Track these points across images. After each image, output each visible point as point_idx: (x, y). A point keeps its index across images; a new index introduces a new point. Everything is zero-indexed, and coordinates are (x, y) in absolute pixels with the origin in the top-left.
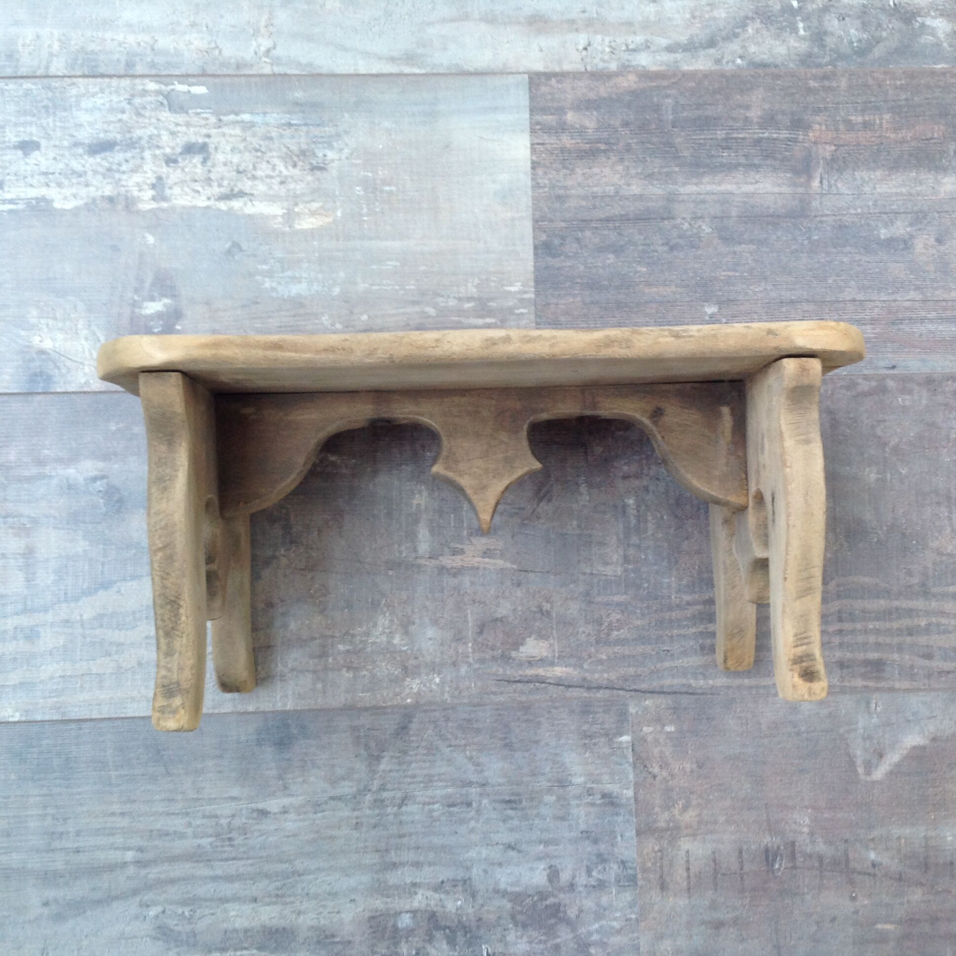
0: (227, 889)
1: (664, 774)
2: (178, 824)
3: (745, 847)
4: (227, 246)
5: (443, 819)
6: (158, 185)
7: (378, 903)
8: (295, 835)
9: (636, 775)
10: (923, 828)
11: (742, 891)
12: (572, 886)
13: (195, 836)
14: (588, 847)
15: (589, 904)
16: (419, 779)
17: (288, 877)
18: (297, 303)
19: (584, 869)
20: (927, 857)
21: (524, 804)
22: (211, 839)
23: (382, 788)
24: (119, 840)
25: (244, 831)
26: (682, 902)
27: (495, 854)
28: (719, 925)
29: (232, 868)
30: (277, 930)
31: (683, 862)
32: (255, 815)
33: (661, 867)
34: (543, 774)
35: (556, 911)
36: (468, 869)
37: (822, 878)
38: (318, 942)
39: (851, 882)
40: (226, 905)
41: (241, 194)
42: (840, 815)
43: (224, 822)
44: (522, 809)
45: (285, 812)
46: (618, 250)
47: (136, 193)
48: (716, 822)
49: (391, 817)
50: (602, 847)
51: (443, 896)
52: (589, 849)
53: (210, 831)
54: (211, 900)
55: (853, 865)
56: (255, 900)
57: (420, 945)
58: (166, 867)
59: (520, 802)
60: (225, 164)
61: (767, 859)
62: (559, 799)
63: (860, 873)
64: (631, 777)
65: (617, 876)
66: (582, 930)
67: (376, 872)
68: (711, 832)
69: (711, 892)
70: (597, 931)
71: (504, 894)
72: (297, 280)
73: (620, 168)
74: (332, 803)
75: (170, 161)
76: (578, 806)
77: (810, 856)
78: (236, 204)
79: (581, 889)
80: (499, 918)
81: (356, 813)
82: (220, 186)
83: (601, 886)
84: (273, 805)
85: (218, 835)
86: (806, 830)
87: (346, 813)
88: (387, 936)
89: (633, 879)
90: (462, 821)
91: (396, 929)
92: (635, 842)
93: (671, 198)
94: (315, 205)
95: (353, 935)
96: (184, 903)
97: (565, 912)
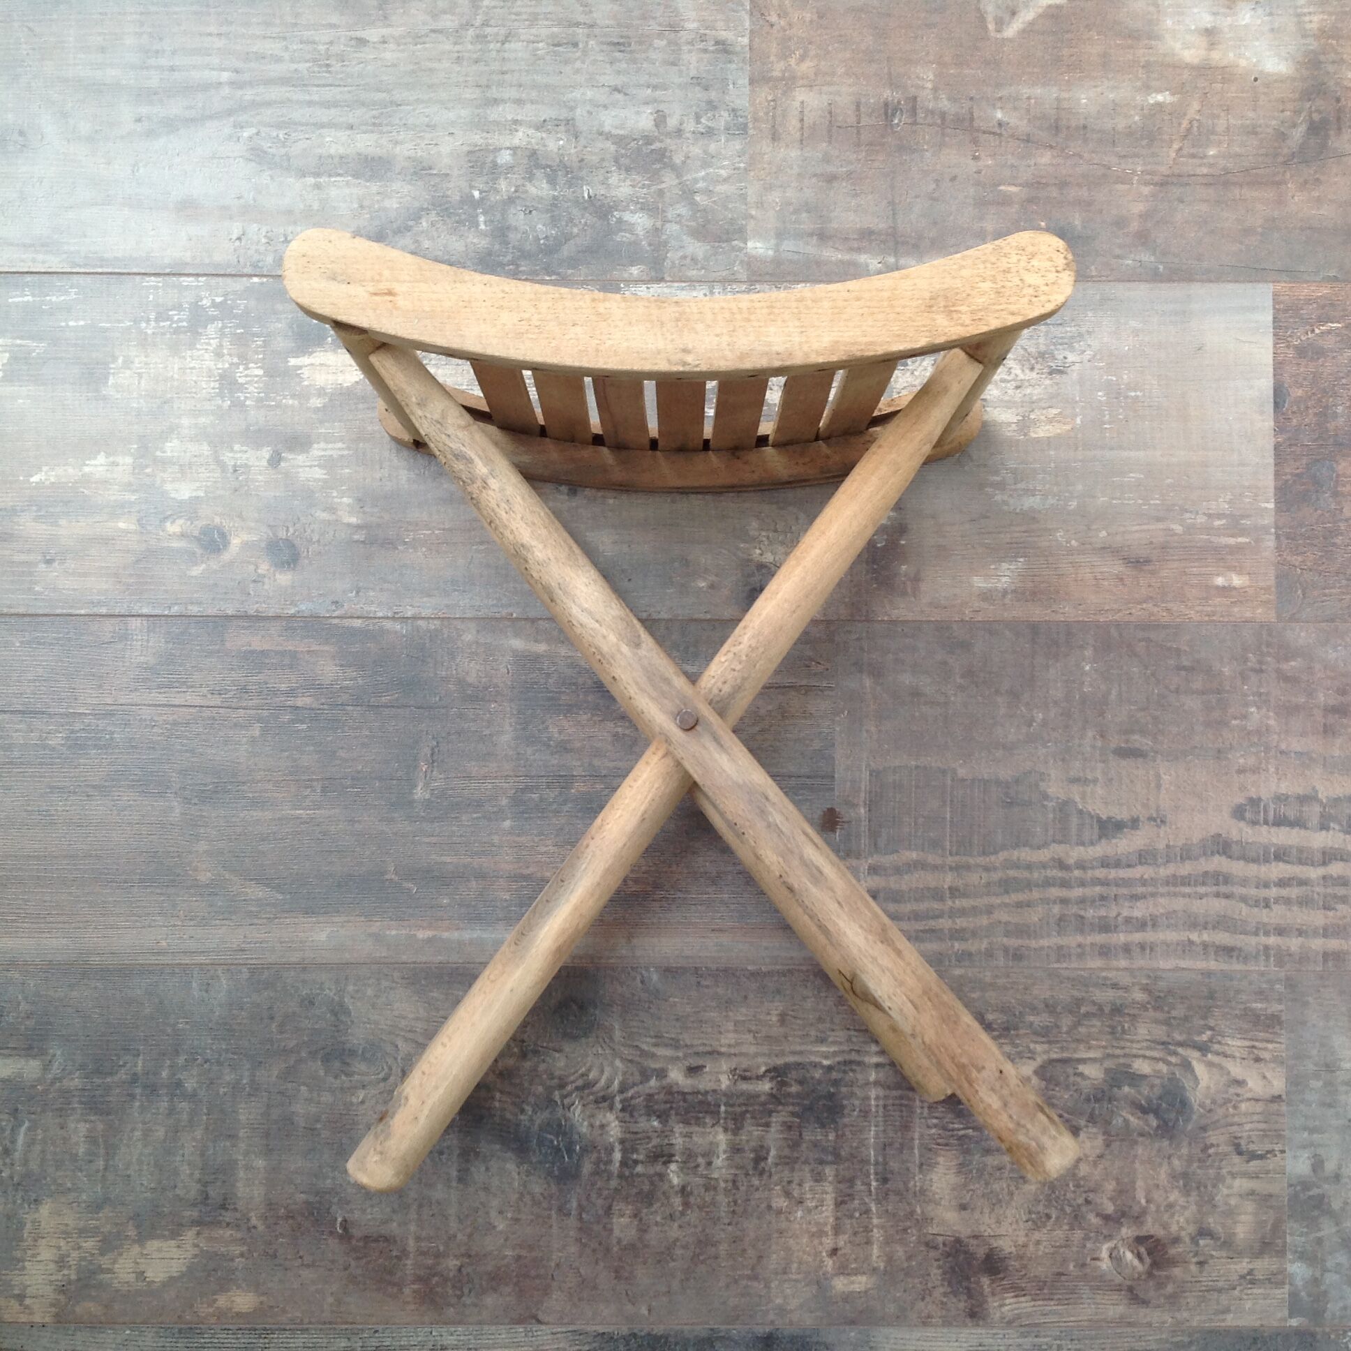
0: (323, 115)
1: (783, 23)
2: (273, 47)
3: (863, 100)
5: (548, 58)
7: (477, 138)
8: (394, 65)
9: (752, 23)
10: (1055, 89)
11: (858, 145)
12: (679, 132)
13: (292, 61)
14: (698, 94)
15: (696, 150)
16: (525, 17)
17: (386, 107)
19: (692, 116)
20: (1057, 120)
21: (633, 47)
22: (308, 65)
23: (485, 24)
24: (215, 60)
25: (341, 58)
26: (794, 153)
27: (601, 96)
28: (831, 179)
29: (329, 94)
30: (373, 159)
31: (796, 113)
32: (353, 42)
33: (774, 117)
34: (654, 18)
35: (662, 156)
36: (572, 109)
37: (943, 134)
38: (415, 173)
39: (975, 141)
40: (322, 131)
42: (966, 71)
43: (322, 48)
44: (631, 52)
45: (385, 42)
48: (833, 74)
49: (494, 54)
50: (713, 95)
51: (544, 135)
52: (699, 95)
53: (309, 56)
54: (307, 125)
55: (975, 124)
56: (351, 127)
57: (519, 182)
58: (261, 89)
59: (630, 45)
61: (886, 114)
62: (670, 43)
63: (984, 132)
64: (747, 24)
65: (727, 122)
66: (688, 177)
67: (477, 108)
68: (830, 84)
69: (824, 145)
70: (703, 179)
71: (608, 136)
74: (433, 35)
76: (690, 51)
77: (932, 112)
79: (688, 135)
80: (603, 160)
81: (458, 48)
83: (710, 133)
84: (373, 34)
85: (315, 60)
86: (929, 85)
87: (448, 46)
88: (485, 171)
89: (744, 128)
90: (566, 62)
91: (495, 165)
92: (747, 90)
95: (450, 168)
96: (279, 126)
97: (670, 158)
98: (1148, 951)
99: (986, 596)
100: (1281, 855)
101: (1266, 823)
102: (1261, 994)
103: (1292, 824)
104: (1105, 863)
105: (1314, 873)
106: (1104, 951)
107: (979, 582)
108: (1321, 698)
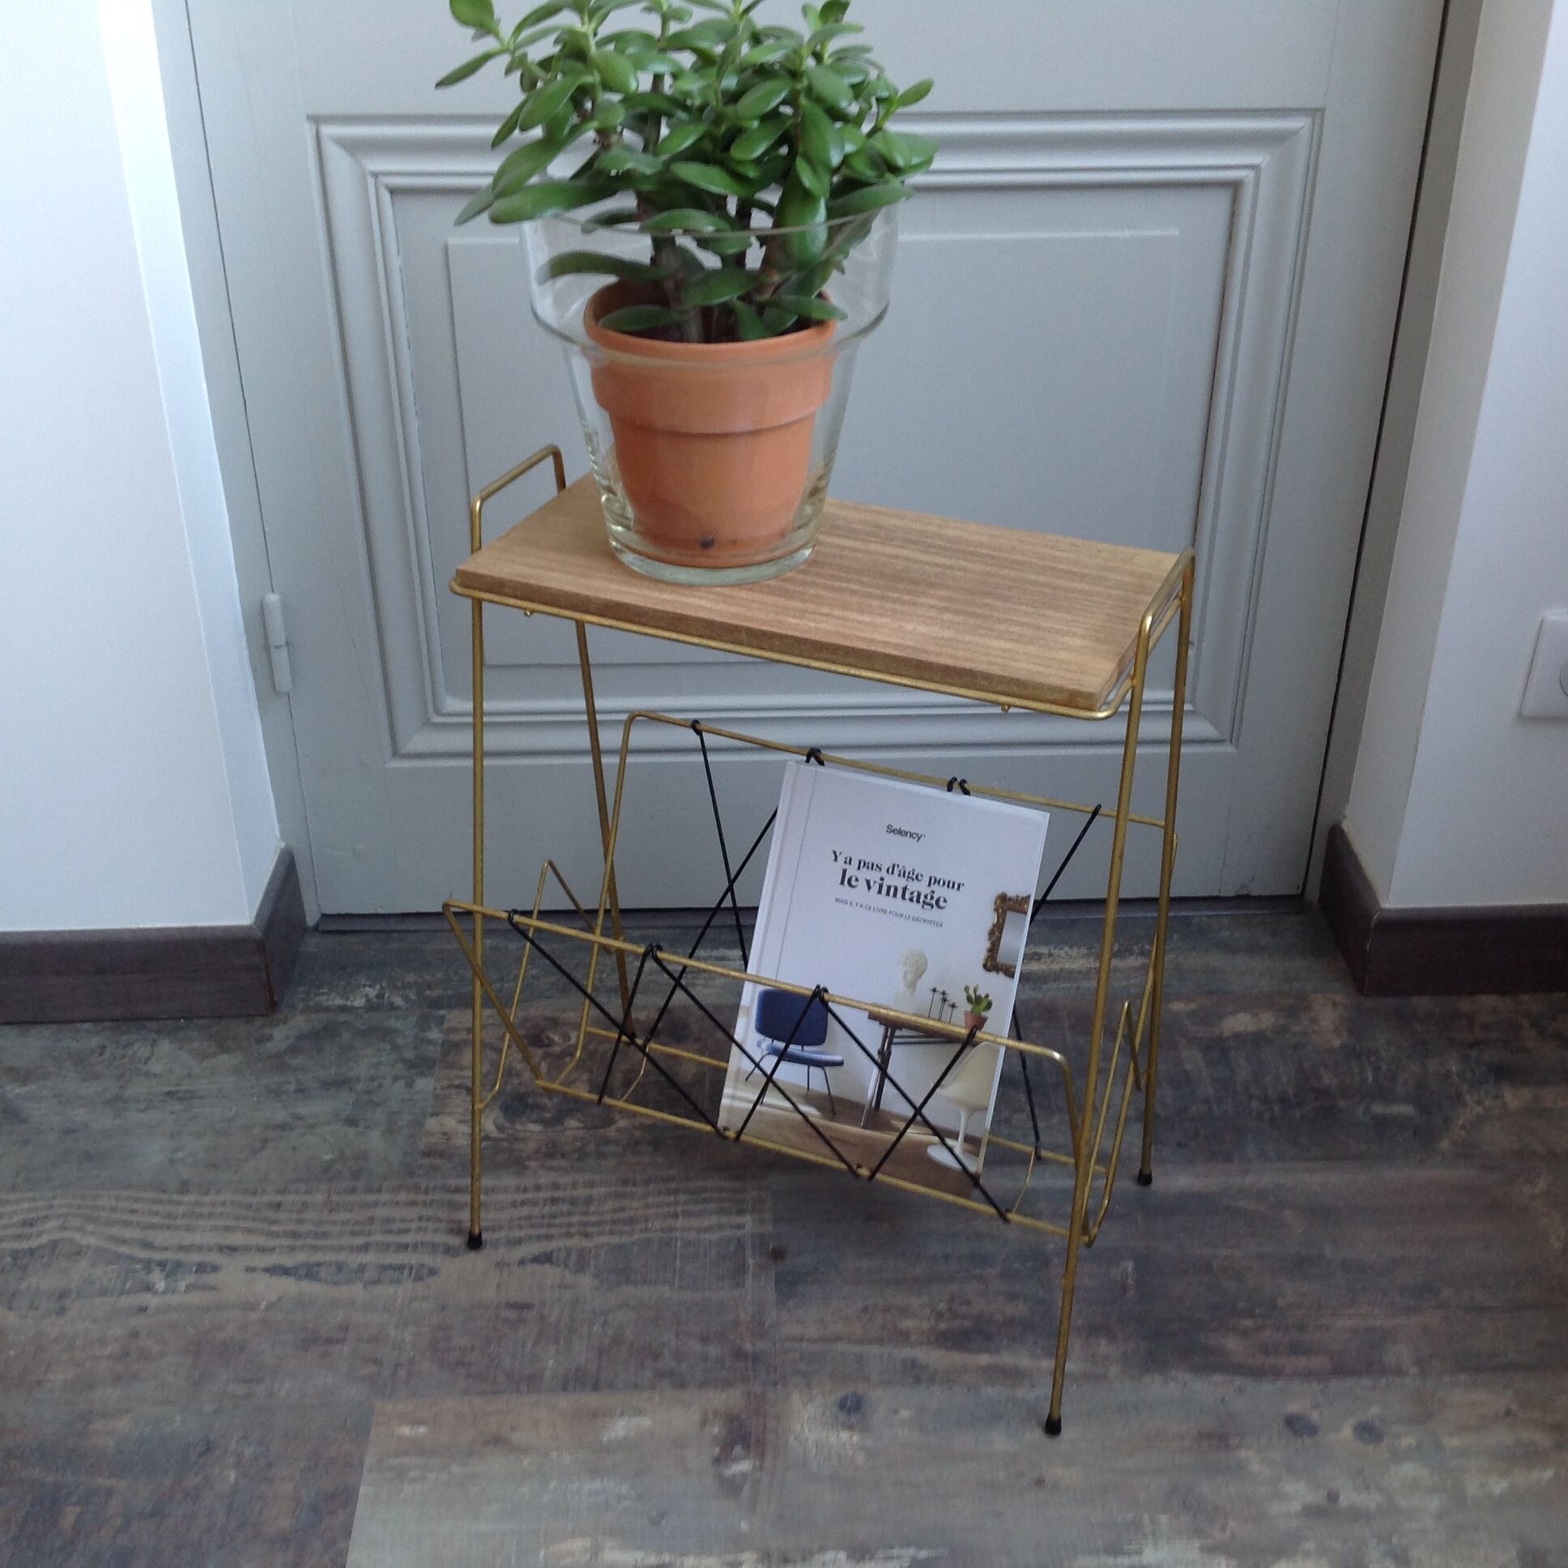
98: (522, 1187)
99: (639, 1412)
100: (404, 1248)
101: (411, 1268)
102: (436, 1168)
103: (391, 1267)
104: (549, 1237)
105: (379, 1238)
106: (556, 1186)
107: (646, 1422)
108: (346, 1349)
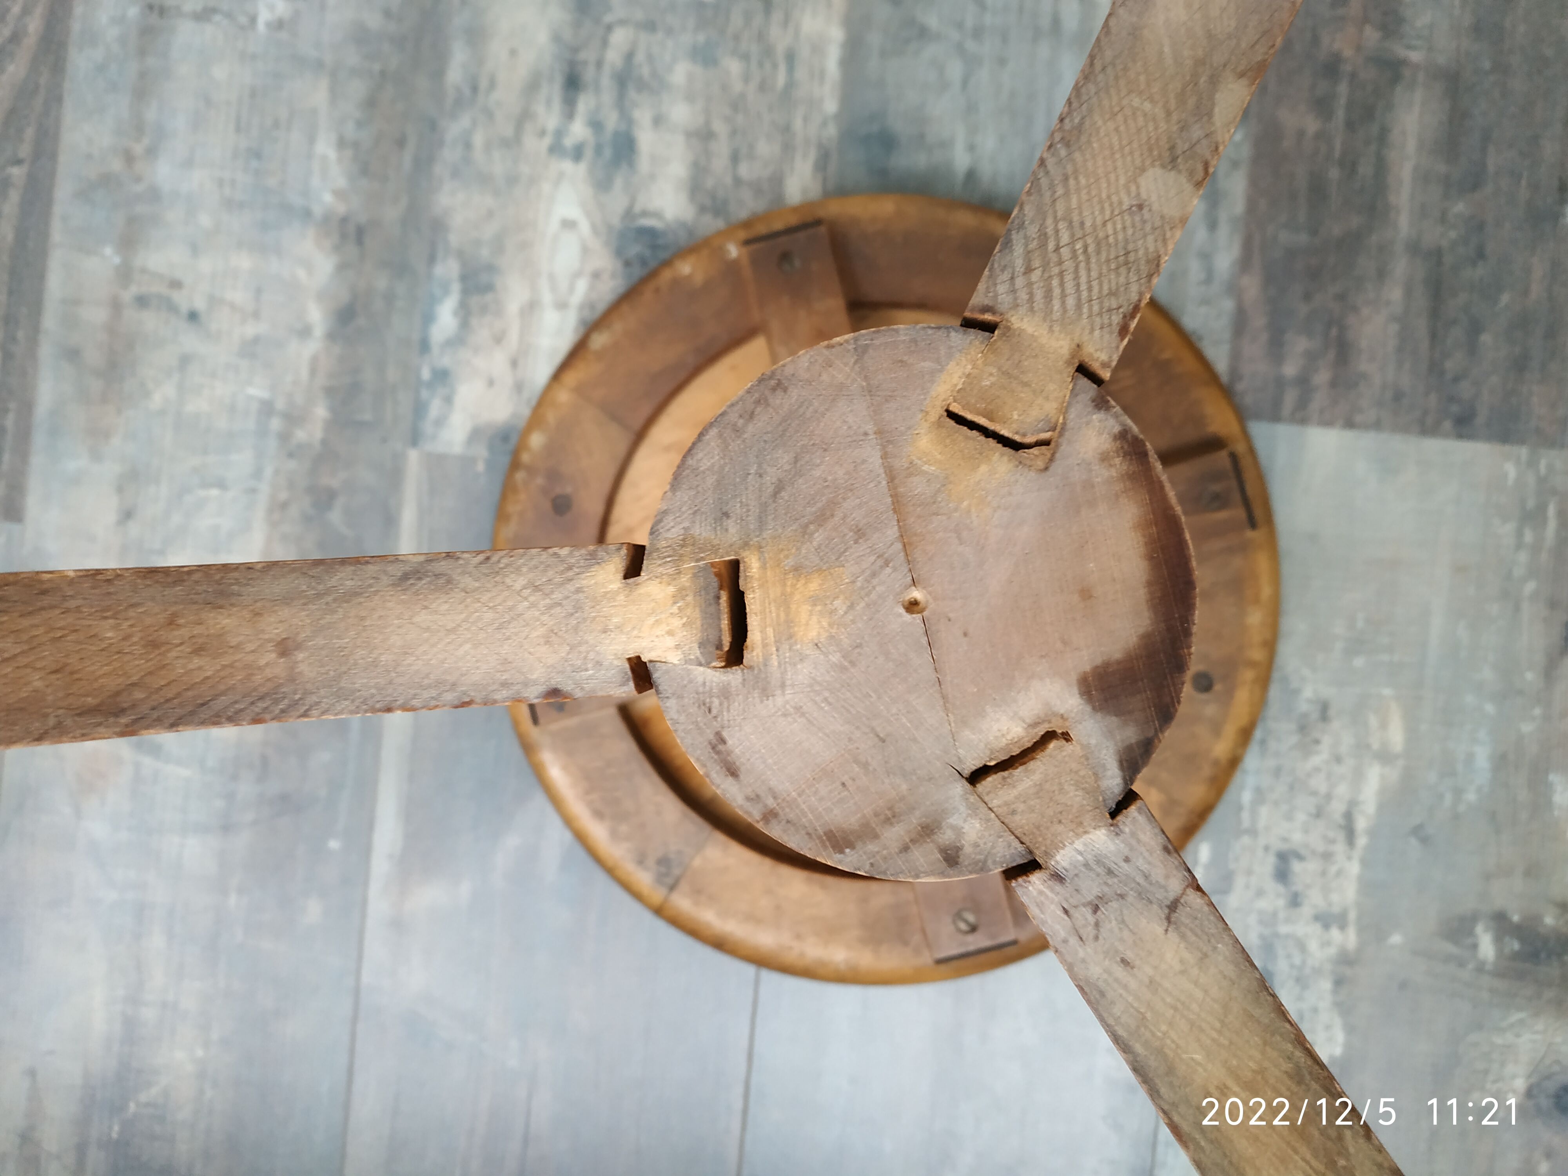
4: (1413, 841)
6: (1325, 920)
18: (1500, 762)
41: (1349, 816)
46: (1475, 328)
47: (1332, 951)
60: (1306, 831)
72: (1470, 758)
73: (1365, 311)
75: (1295, 901)
78: (1361, 824)
82: (1333, 842)
93: (1414, 249)
94: (1373, 721)
